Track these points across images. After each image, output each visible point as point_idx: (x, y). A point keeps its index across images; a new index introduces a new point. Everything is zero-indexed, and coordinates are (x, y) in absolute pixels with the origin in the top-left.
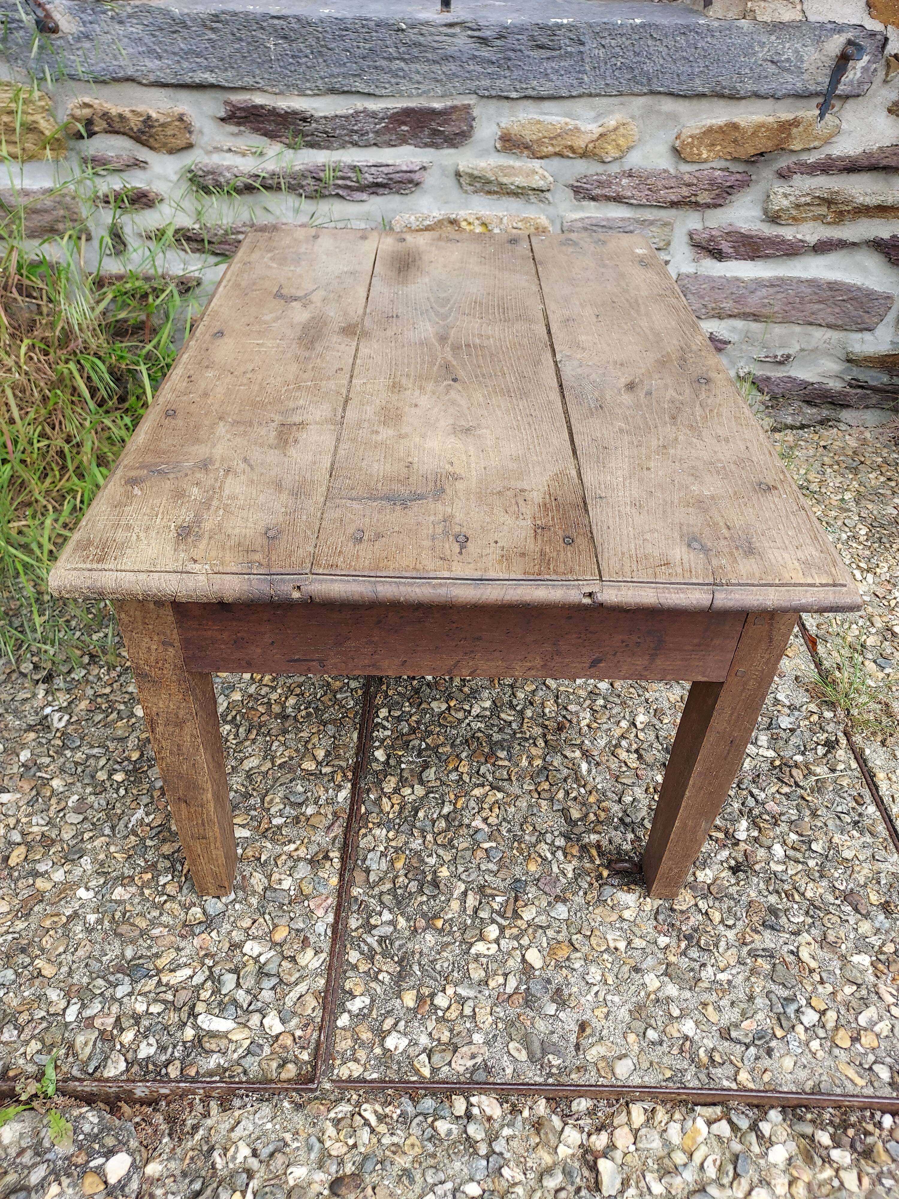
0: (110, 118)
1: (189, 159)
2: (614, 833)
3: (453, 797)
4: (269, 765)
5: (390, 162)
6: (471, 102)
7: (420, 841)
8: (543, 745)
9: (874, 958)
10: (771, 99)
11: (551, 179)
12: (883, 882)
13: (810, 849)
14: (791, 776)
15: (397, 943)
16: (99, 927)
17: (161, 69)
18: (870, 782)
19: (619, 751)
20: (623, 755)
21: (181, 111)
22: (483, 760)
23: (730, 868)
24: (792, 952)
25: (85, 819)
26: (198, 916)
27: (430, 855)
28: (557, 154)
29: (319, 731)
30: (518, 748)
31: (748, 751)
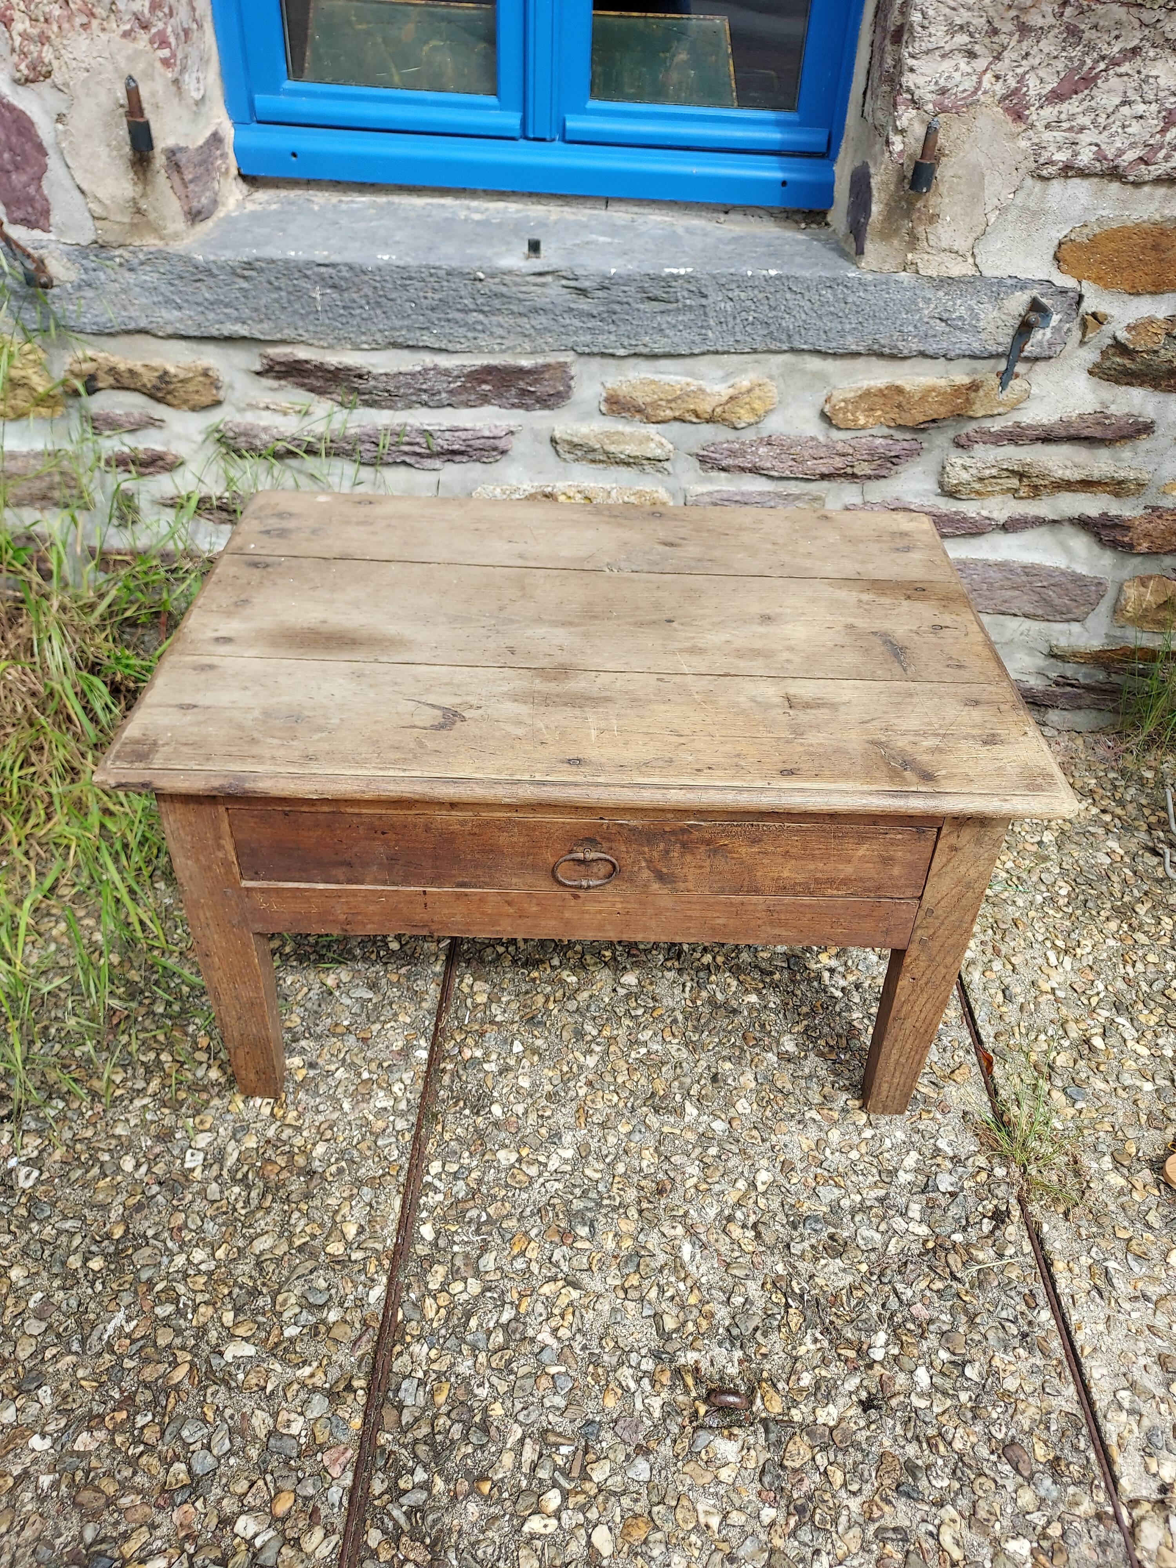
0: (118, 373)
1: (216, 418)
2: (717, 1350)
3: (516, 1296)
4: (284, 1247)
5: (469, 425)
6: (568, 360)
7: (470, 1363)
8: (636, 1216)
9: (1035, 1545)
10: (942, 360)
11: (671, 447)
12: (1053, 1427)
13: (963, 1374)
14: (947, 1264)
15: (431, 1518)
16: (54, 1494)
17: (181, 321)
18: (1046, 1275)
19: (731, 1227)
20: (736, 1231)
21: (207, 365)
22: (557, 1239)
23: (861, 1402)
24: (931, 1534)
25: (50, 1327)
26: (182, 1476)
27: (481, 1385)
28: (675, 419)
29: (352, 1195)
30: (604, 1221)
31: (895, 1226)
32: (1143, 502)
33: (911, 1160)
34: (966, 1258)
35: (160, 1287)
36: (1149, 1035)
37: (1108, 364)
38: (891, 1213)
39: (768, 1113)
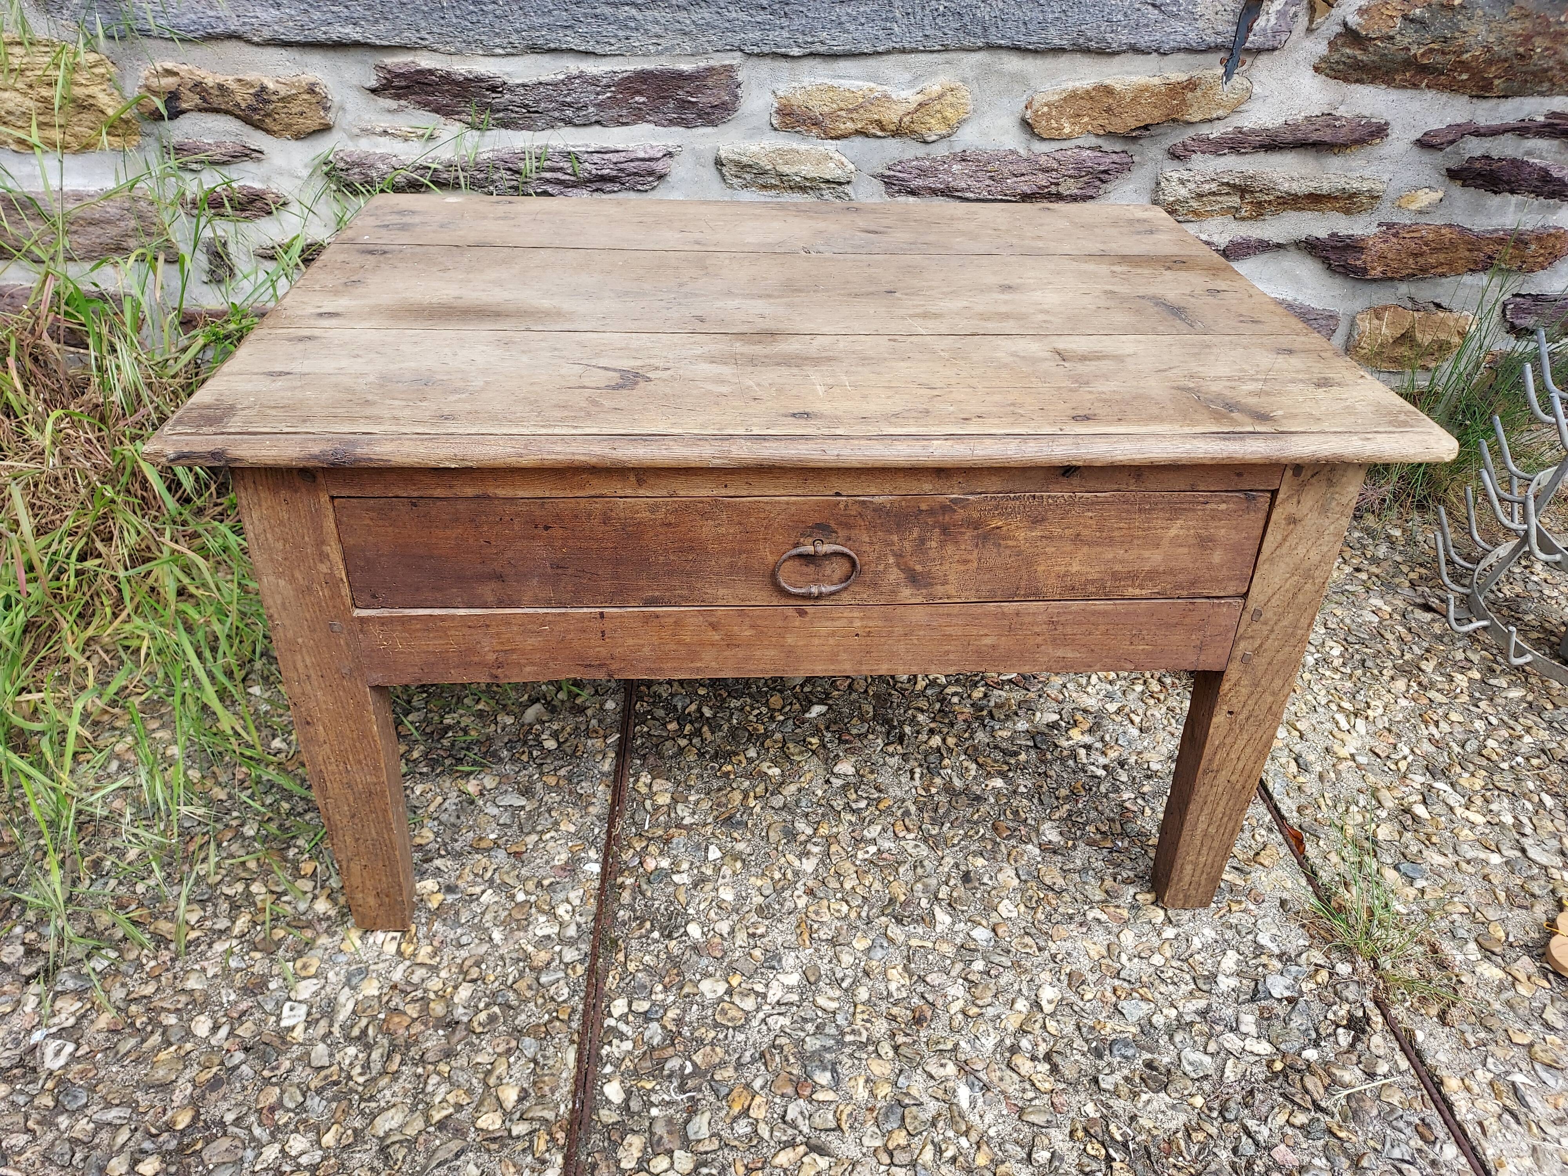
0: (206, 91)
1: (324, 146)
3: (742, 1170)
5: (620, 147)
6: (734, 62)
8: (891, 1054)
10: (1155, 54)
11: (852, 167)
14: (1307, 1091)
17: (280, 21)
18: (1436, 1096)
19: (1018, 1060)
20: (1025, 1066)
21: (312, 80)
22: (790, 1091)
28: (859, 133)
29: (509, 1050)
30: (850, 1063)
31: (1227, 1045)
32: (1376, 218)
33: (1230, 961)
34: (1327, 1081)
36: (1478, 801)
37: (1336, 57)
38: (1219, 1028)
39: (1040, 916)
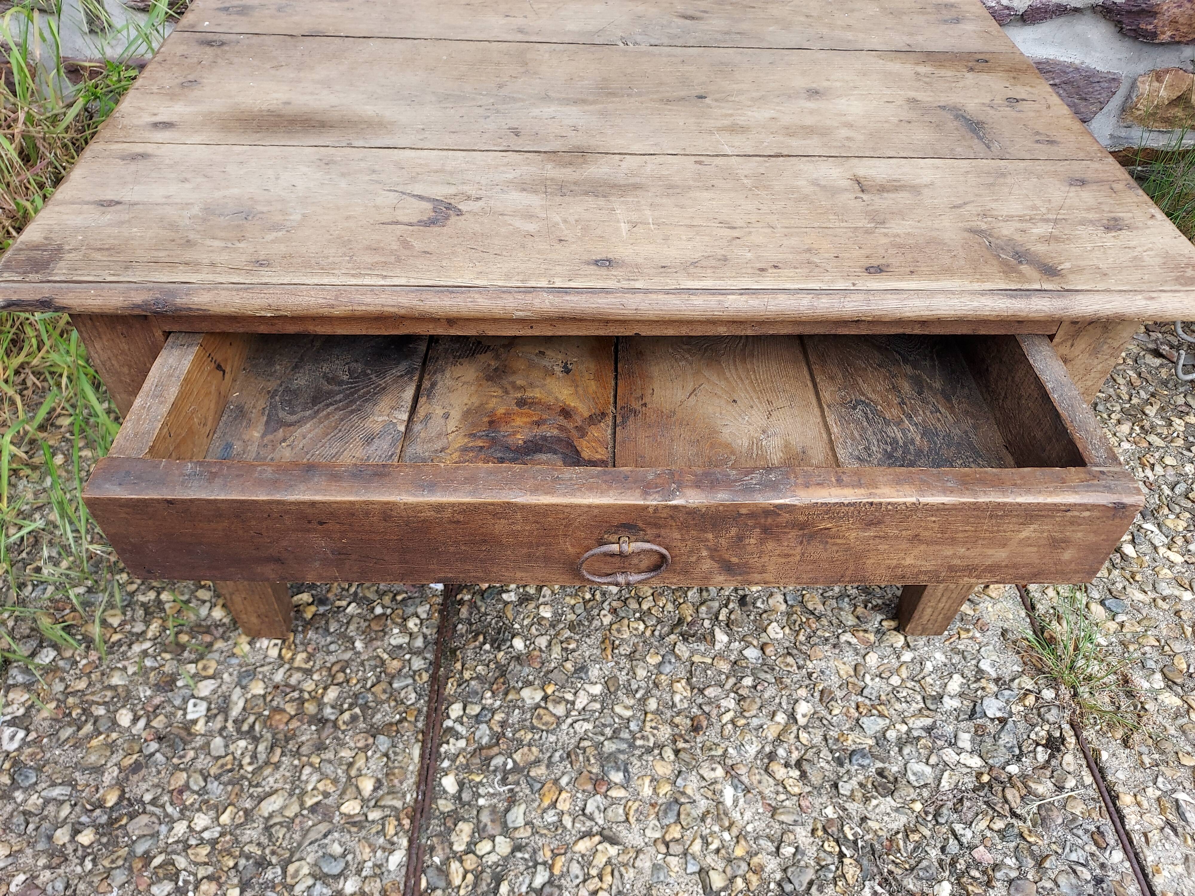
3: (549, 854)
4: (295, 808)
8: (672, 757)
14: (1006, 801)
18: (1112, 809)
19: (774, 766)
20: (780, 771)
22: (589, 787)
29: (367, 745)
30: (639, 764)
31: (946, 758)
33: (955, 684)
34: (1024, 792)
35: (157, 862)
36: (1180, 541)
38: (940, 743)
39: (802, 638)
